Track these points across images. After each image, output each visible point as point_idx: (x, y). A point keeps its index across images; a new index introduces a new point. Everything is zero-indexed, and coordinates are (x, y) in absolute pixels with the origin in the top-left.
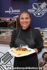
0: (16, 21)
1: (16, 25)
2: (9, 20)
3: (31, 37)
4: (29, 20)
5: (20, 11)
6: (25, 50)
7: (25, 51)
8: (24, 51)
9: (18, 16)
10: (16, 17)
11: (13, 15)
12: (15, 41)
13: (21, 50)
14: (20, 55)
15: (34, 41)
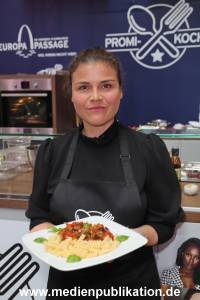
0: (49, 93)
1: (49, 110)
2: (19, 88)
3: (126, 175)
4: (113, 94)
5: (68, 44)
6: (99, 233)
7: (98, 242)
8: (96, 238)
9: (59, 67)
10: (53, 71)
11: (35, 64)
12: (51, 195)
13: (83, 236)
14: (80, 259)
15: (140, 193)
